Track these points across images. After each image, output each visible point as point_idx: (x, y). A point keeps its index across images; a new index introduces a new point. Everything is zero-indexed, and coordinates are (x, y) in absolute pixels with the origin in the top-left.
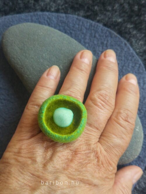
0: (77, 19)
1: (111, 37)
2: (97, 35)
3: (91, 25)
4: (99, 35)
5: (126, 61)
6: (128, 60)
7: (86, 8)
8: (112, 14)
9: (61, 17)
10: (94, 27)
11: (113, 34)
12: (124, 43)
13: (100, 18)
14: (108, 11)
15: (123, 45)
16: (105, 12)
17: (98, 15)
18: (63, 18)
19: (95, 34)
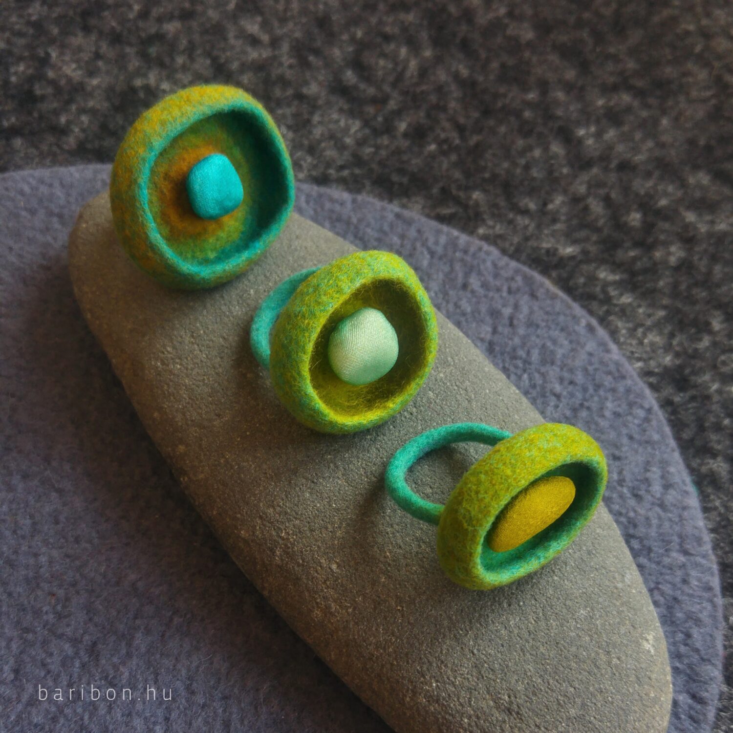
0: (398, 216)
1: (533, 296)
2: (475, 282)
3: (453, 243)
4: (485, 285)
5: (591, 390)
6: (598, 387)
7: (435, 191)
8: (539, 227)
9: (332, 200)
10: (466, 252)
11: (542, 285)
12: (583, 322)
13: (491, 232)
14: (525, 212)
15: (581, 328)
16: (511, 216)
17: (483, 220)
18: (342, 204)
19: (467, 275)
